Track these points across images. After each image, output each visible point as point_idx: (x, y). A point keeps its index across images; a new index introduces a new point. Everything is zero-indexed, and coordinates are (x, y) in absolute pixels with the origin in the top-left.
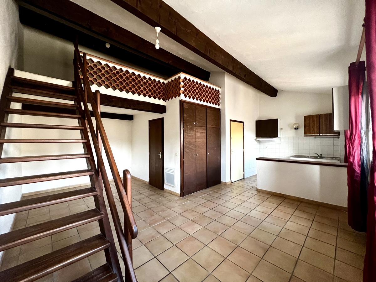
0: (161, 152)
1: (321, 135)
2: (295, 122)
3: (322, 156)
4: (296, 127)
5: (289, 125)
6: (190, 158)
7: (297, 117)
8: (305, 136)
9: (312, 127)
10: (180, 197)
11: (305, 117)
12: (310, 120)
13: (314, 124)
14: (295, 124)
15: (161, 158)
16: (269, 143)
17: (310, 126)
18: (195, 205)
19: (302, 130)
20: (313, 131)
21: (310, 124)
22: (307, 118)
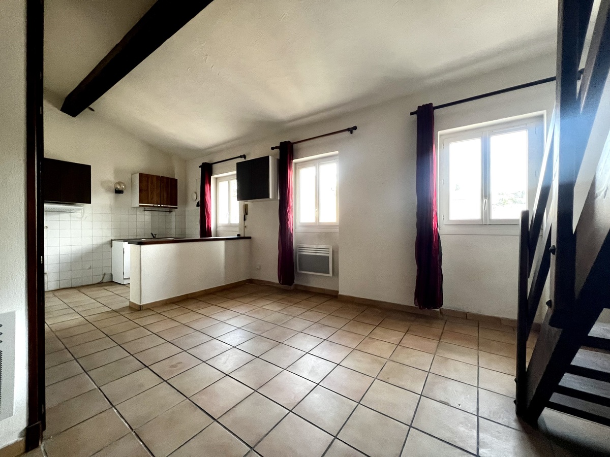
1: (162, 206)
2: (115, 181)
3: (156, 237)
8: (140, 206)
11: (141, 175)
12: (147, 181)
13: (154, 189)
14: (119, 183)
17: (147, 191)
20: (152, 199)
21: (148, 188)
22: (144, 178)
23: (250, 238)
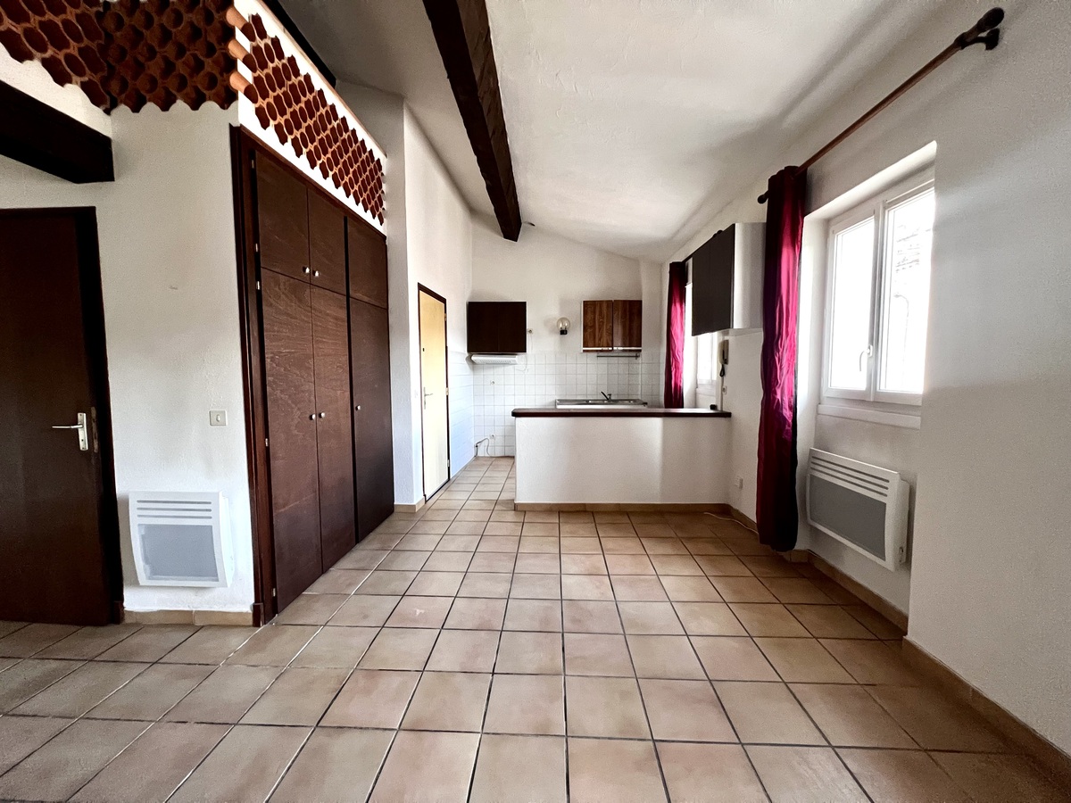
0: (82, 417)
1: (615, 348)
2: (559, 317)
3: (613, 398)
4: (564, 329)
5: (546, 323)
6: (296, 432)
7: (564, 303)
8: (584, 351)
9: (600, 329)
10: (258, 626)
11: (586, 304)
12: (594, 312)
13: (603, 322)
14: (562, 320)
15: (84, 445)
16: (500, 370)
17: (594, 326)
18: (360, 640)
19: (577, 336)
20: (600, 340)
21: (595, 322)
22: (590, 307)
23: (728, 415)
